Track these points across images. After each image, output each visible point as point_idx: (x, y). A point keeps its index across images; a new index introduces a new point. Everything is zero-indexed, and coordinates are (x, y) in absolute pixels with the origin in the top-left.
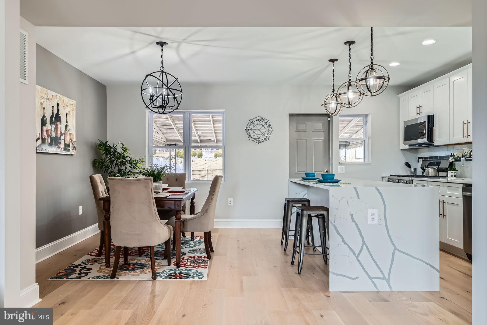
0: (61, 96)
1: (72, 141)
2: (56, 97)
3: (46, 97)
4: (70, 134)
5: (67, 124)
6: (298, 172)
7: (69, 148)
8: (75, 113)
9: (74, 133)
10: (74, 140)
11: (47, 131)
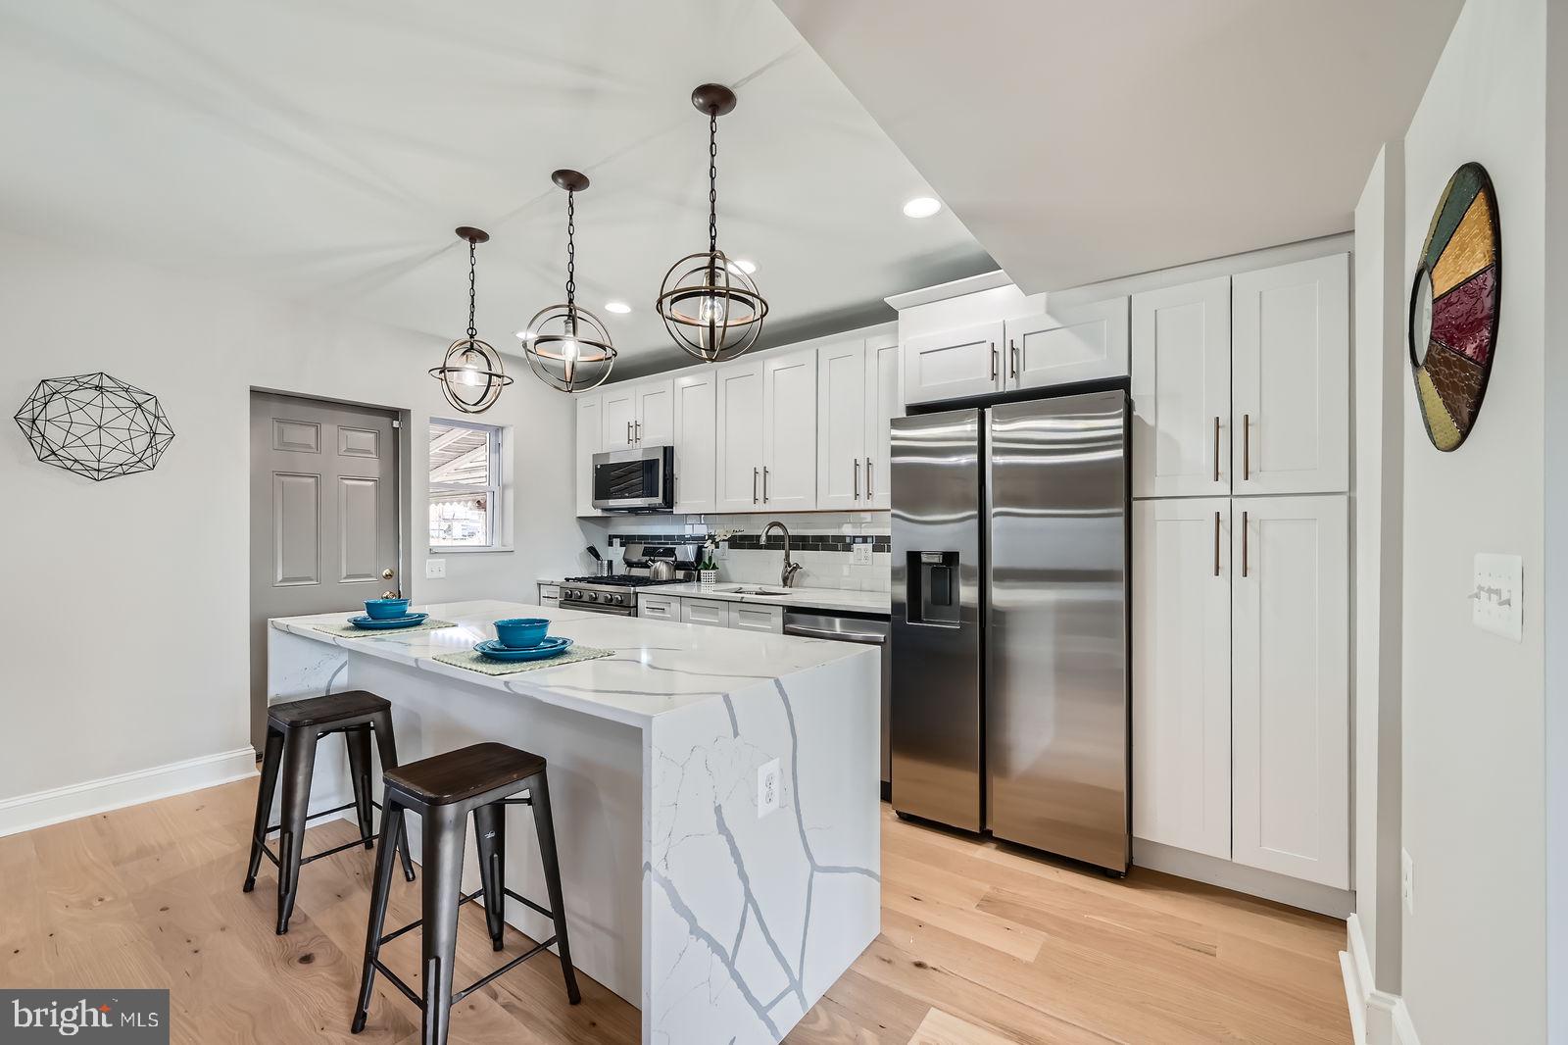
6: (284, 580)
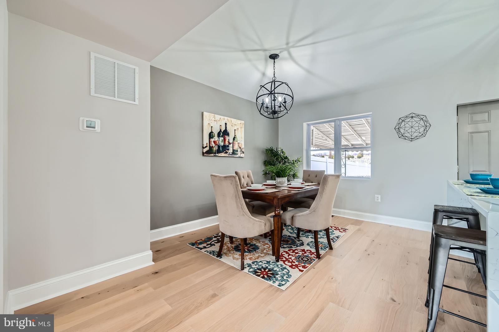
0: (229, 118)
1: (240, 148)
2: (224, 119)
3: (214, 119)
4: (238, 143)
5: (235, 137)
6: (473, 171)
7: (237, 153)
8: (243, 129)
9: (243, 143)
10: (243, 147)
11: (214, 142)
